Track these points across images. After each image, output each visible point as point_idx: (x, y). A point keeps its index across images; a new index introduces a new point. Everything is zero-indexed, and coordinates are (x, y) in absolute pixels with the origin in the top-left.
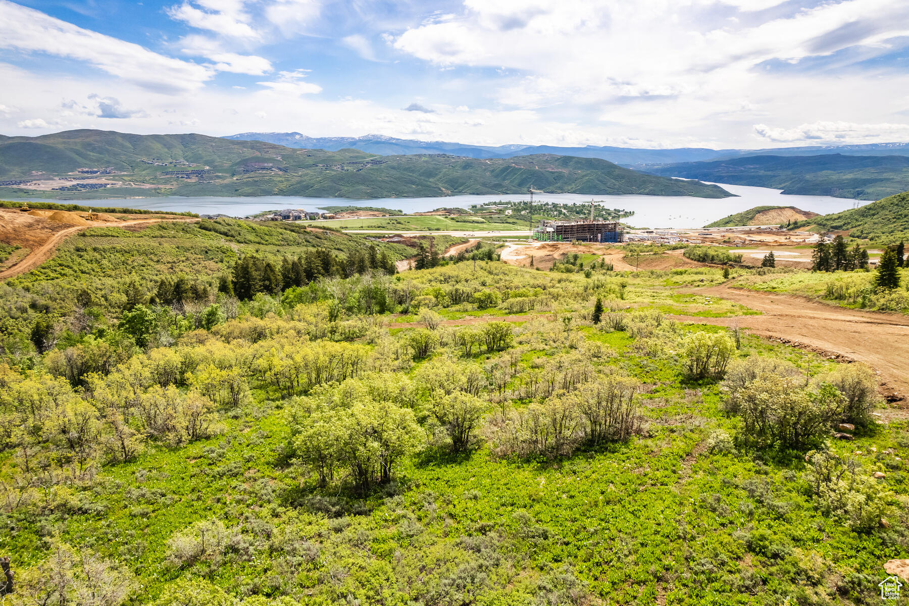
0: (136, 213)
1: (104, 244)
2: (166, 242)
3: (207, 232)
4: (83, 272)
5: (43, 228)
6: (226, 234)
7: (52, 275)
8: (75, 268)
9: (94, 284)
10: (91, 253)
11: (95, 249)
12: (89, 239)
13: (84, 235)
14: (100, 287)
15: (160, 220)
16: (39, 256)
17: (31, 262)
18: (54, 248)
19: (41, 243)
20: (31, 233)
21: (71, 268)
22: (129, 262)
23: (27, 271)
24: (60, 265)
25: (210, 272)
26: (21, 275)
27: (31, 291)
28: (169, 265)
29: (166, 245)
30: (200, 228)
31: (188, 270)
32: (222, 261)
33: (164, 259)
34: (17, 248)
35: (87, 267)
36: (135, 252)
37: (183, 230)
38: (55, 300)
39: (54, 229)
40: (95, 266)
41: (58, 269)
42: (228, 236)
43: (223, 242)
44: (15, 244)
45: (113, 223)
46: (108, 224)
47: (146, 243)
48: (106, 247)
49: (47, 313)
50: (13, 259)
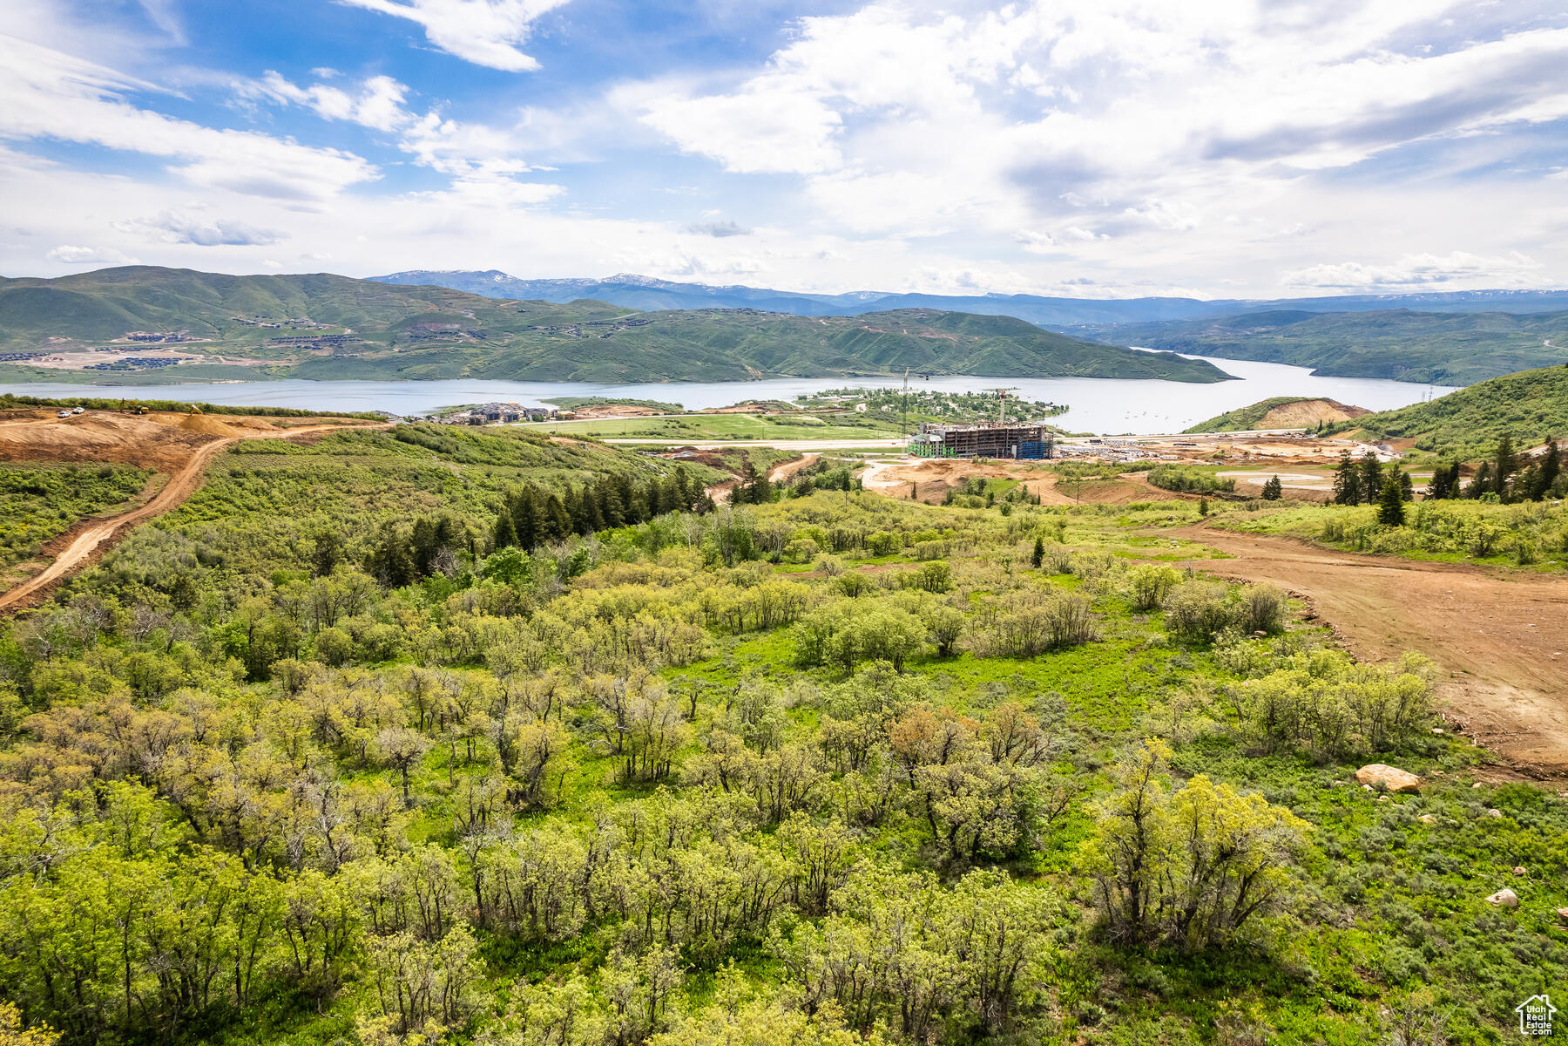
0: (293, 415)
1: (266, 464)
2: (355, 461)
3: (410, 446)
4: (251, 509)
5: (178, 441)
6: (438, 449)
7: (210, 513)
8: (238, 502)
10: (254, 479)
11: (257, 474)
12: (244, 458)
13: (237, 452)
15: (333, 427)
16: (182, 485)
17: (173, 495)
18: (201, 473)
19: (181, 464)
20: (164, 449)
21: (231, 502)
22: (309, 492)
23: (173, 507)
24: (216, 498)
26: (167, 512)
27: (189, 536)
28: (367, 497)
29: (355, 466)
30: (398, 438)
31: (395, 505)
32: (441, 492)
33: (357, 489)
34: (152, 473)
35: (253, 500)
36: (314, 478)
37: (374, 442)
38: (226, 550)
39: (194, 443)
41: (214, 503)
42: (441, 452)
43: (435, 462)
44: (149, 466)
45: (269, 433)
46: (264, 434)
47: (325, 463)
48: (273, 469)
49: (222, 568)
50: (150, 490)
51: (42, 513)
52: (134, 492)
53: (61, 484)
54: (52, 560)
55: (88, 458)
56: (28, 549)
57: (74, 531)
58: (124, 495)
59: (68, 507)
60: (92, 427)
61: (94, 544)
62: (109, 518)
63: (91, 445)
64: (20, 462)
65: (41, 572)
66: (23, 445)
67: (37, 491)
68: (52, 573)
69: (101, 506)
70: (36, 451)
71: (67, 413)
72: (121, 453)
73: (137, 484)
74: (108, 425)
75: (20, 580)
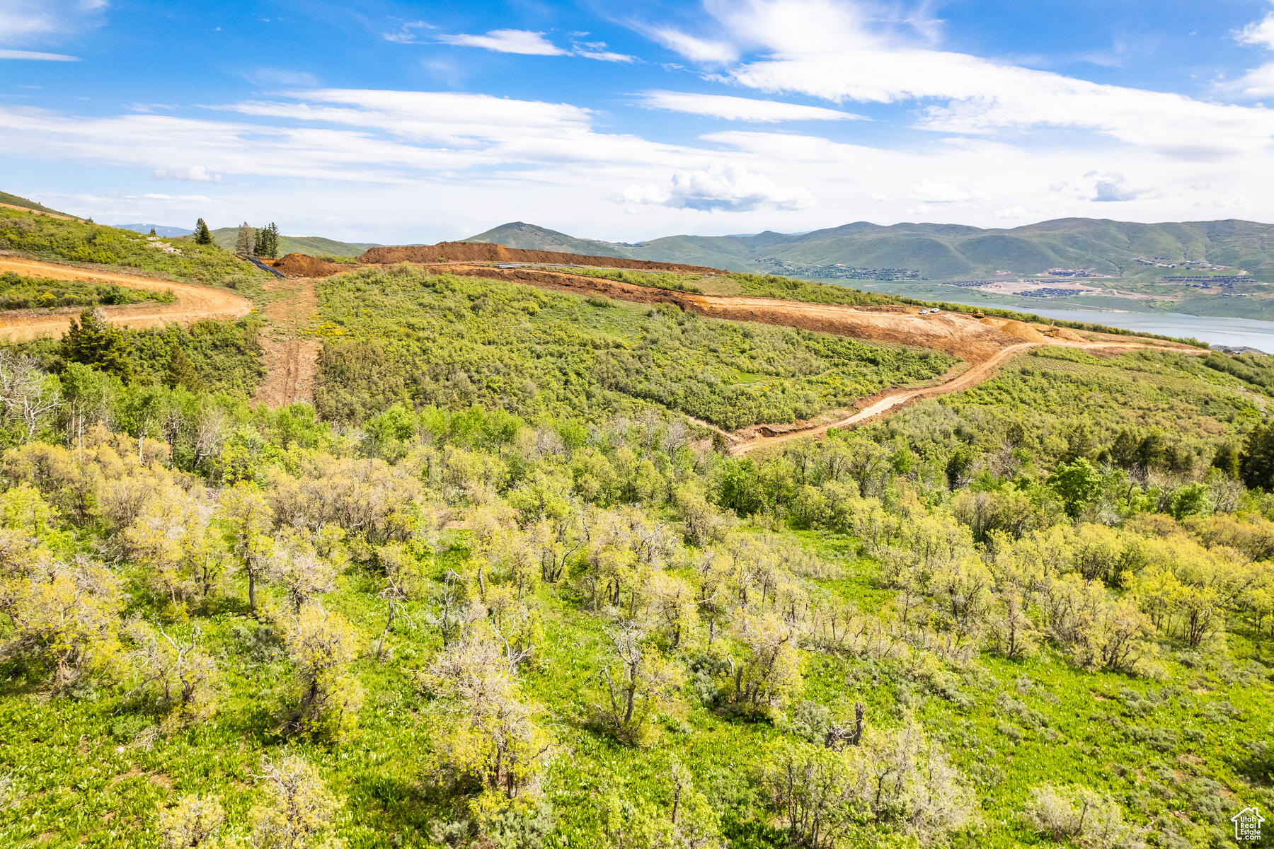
0: (1110, 332)
1: (1057, 369)
2: (1145, 378)
3: (1216, 373)
4: (1022, 402)
5: (992, 340)
6: (1249, 380)
8: (1015, 395)
9: (1031, 419)
10: (1039, 378)
11: (1044, 375)
12: (1040, 361)
14: (1038, 424)
15: (1142, 346)
16: (978, 374)
17: (968, 380)
18: (997, 367)
19: (985, 358)
20: (978, 345)
21: (1010, 394)
22: (1084, 398)
23: (962, 389)
24: (999, 388)
25: (1206, 434)
27: (960, 414)
28: (1141, 412)
29: (1142, 383)
30: (1206, 364)
31: (1168, 424)
32: (1230, 421)
33: (1135, 403)
34: (959, 361)
35: (1028, 395)
36: (1095, 386)
37: (1176, 364)
38: (983, 430)
39: (1003, 343)
40: (1038, 396)
42: (1252, 383)
44: (958, 355)
45: (1076, 343)
46: (1069, 344)
47: (1114, 376)
48: (1059, 373)
49: (969, 443)
50: (952, 373)
51: (868, 377)
52: (939, 373)
53: (892, 359)
54: (858, 410)
55: (921, 345)
56: (844, 400)
57: (884, 393)
58: (930, 374)
59: (888, 377)
60: (935, 322)
61: (890, 406)
62: (911, 389)
63: (928, 335)
64: (875, 341)
65: (847, 418)
66: (883, 329)
67: (874, 362)
68: (853, 420)
69: (911, 380)
70: (889, 335)
71: (927, 312)
72: (945, 343)
73: (943, 367)
74: (949, 323)
75: (830, 420)
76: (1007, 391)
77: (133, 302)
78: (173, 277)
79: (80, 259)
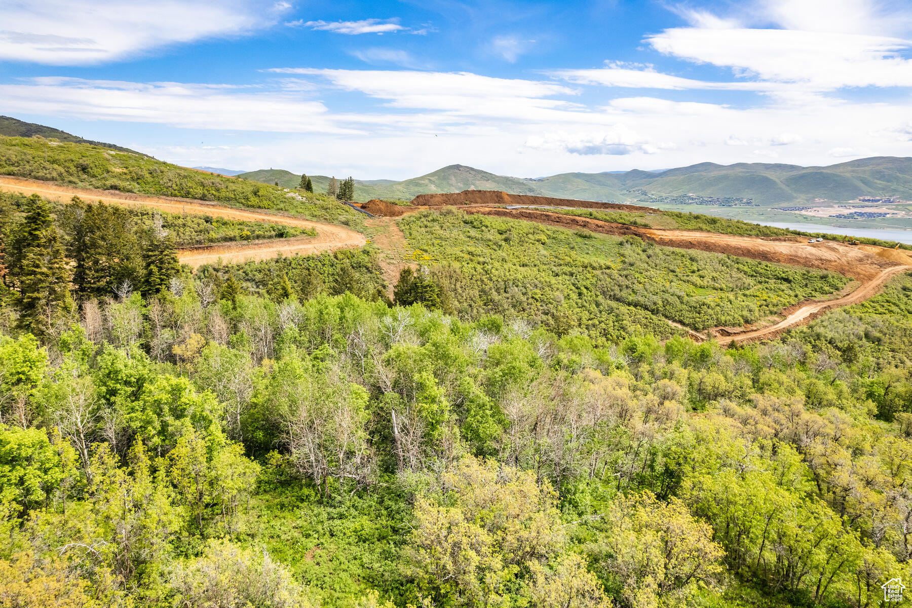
5: (872, 263)
7: (881, 310)
8: (903, 307)
16: (867, 290)
17: (860, 295)
18: (882, 285)
19: (870, 278)
20: (862, 267)
21: (898, 306)
23: (858, 302)
24: (888, 301)
26: (853, 305)
27: (863, 321)
34: (851, 280)
38: (885, 334)
39: (882, 266)
41: (885, 304)
44: (849, 276)
49: (879, 345)
50: (847, 289)
51: (787, 292)
52: (837, 289)
53: (800, 279)
54: (785, 317)
55: (818, 267)
56: (775, 309)
57: (800, 305)
58: (831, 290)
59: (801, 292)
60: (824, 250)
61: (808, 314)
62: (819, 302)
63: (821, 260)
64: (783, 264)
65: (778, 323)
66: (787, 255)
67: (787, 280)
68: (784, 324)
69: (817, 294)
70: (793, 260)
71: (814, 241)
72: (836, 266)
73: (840, 285)
74: (834, 249)
75: (768, 325)
76: (894, 304)
77: (294, 236)
78: (309, 217)
79: (253, 206)
